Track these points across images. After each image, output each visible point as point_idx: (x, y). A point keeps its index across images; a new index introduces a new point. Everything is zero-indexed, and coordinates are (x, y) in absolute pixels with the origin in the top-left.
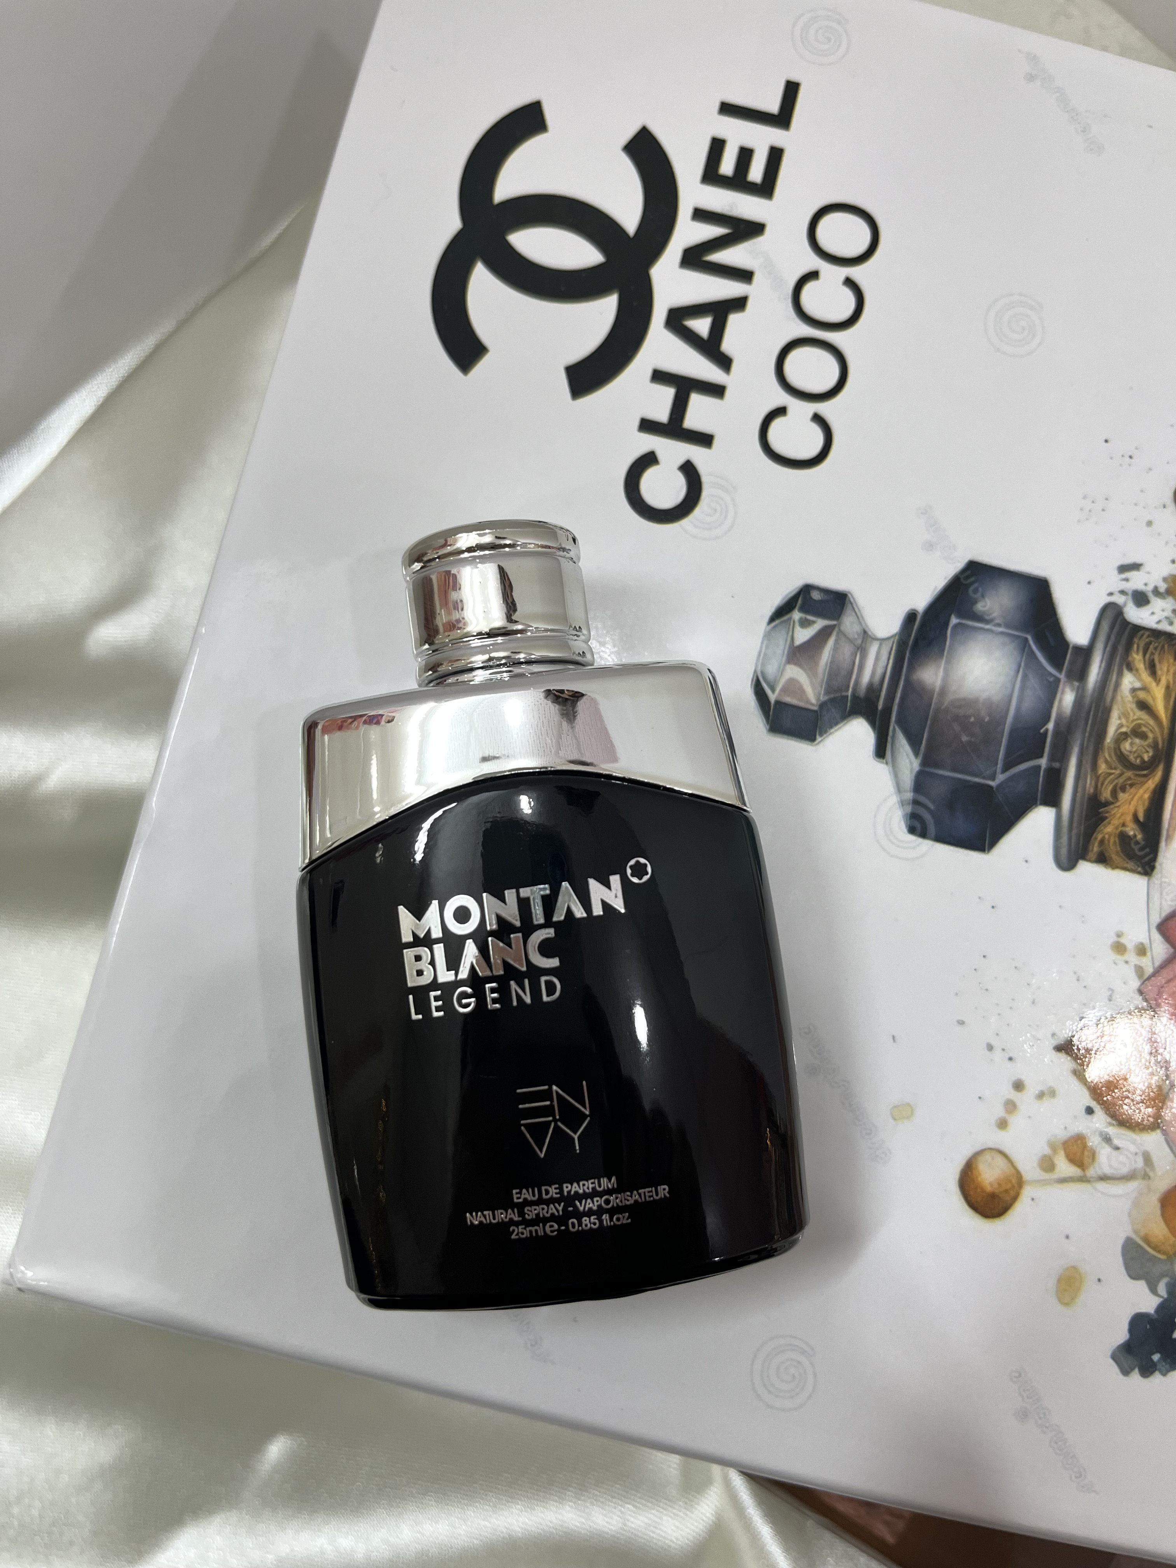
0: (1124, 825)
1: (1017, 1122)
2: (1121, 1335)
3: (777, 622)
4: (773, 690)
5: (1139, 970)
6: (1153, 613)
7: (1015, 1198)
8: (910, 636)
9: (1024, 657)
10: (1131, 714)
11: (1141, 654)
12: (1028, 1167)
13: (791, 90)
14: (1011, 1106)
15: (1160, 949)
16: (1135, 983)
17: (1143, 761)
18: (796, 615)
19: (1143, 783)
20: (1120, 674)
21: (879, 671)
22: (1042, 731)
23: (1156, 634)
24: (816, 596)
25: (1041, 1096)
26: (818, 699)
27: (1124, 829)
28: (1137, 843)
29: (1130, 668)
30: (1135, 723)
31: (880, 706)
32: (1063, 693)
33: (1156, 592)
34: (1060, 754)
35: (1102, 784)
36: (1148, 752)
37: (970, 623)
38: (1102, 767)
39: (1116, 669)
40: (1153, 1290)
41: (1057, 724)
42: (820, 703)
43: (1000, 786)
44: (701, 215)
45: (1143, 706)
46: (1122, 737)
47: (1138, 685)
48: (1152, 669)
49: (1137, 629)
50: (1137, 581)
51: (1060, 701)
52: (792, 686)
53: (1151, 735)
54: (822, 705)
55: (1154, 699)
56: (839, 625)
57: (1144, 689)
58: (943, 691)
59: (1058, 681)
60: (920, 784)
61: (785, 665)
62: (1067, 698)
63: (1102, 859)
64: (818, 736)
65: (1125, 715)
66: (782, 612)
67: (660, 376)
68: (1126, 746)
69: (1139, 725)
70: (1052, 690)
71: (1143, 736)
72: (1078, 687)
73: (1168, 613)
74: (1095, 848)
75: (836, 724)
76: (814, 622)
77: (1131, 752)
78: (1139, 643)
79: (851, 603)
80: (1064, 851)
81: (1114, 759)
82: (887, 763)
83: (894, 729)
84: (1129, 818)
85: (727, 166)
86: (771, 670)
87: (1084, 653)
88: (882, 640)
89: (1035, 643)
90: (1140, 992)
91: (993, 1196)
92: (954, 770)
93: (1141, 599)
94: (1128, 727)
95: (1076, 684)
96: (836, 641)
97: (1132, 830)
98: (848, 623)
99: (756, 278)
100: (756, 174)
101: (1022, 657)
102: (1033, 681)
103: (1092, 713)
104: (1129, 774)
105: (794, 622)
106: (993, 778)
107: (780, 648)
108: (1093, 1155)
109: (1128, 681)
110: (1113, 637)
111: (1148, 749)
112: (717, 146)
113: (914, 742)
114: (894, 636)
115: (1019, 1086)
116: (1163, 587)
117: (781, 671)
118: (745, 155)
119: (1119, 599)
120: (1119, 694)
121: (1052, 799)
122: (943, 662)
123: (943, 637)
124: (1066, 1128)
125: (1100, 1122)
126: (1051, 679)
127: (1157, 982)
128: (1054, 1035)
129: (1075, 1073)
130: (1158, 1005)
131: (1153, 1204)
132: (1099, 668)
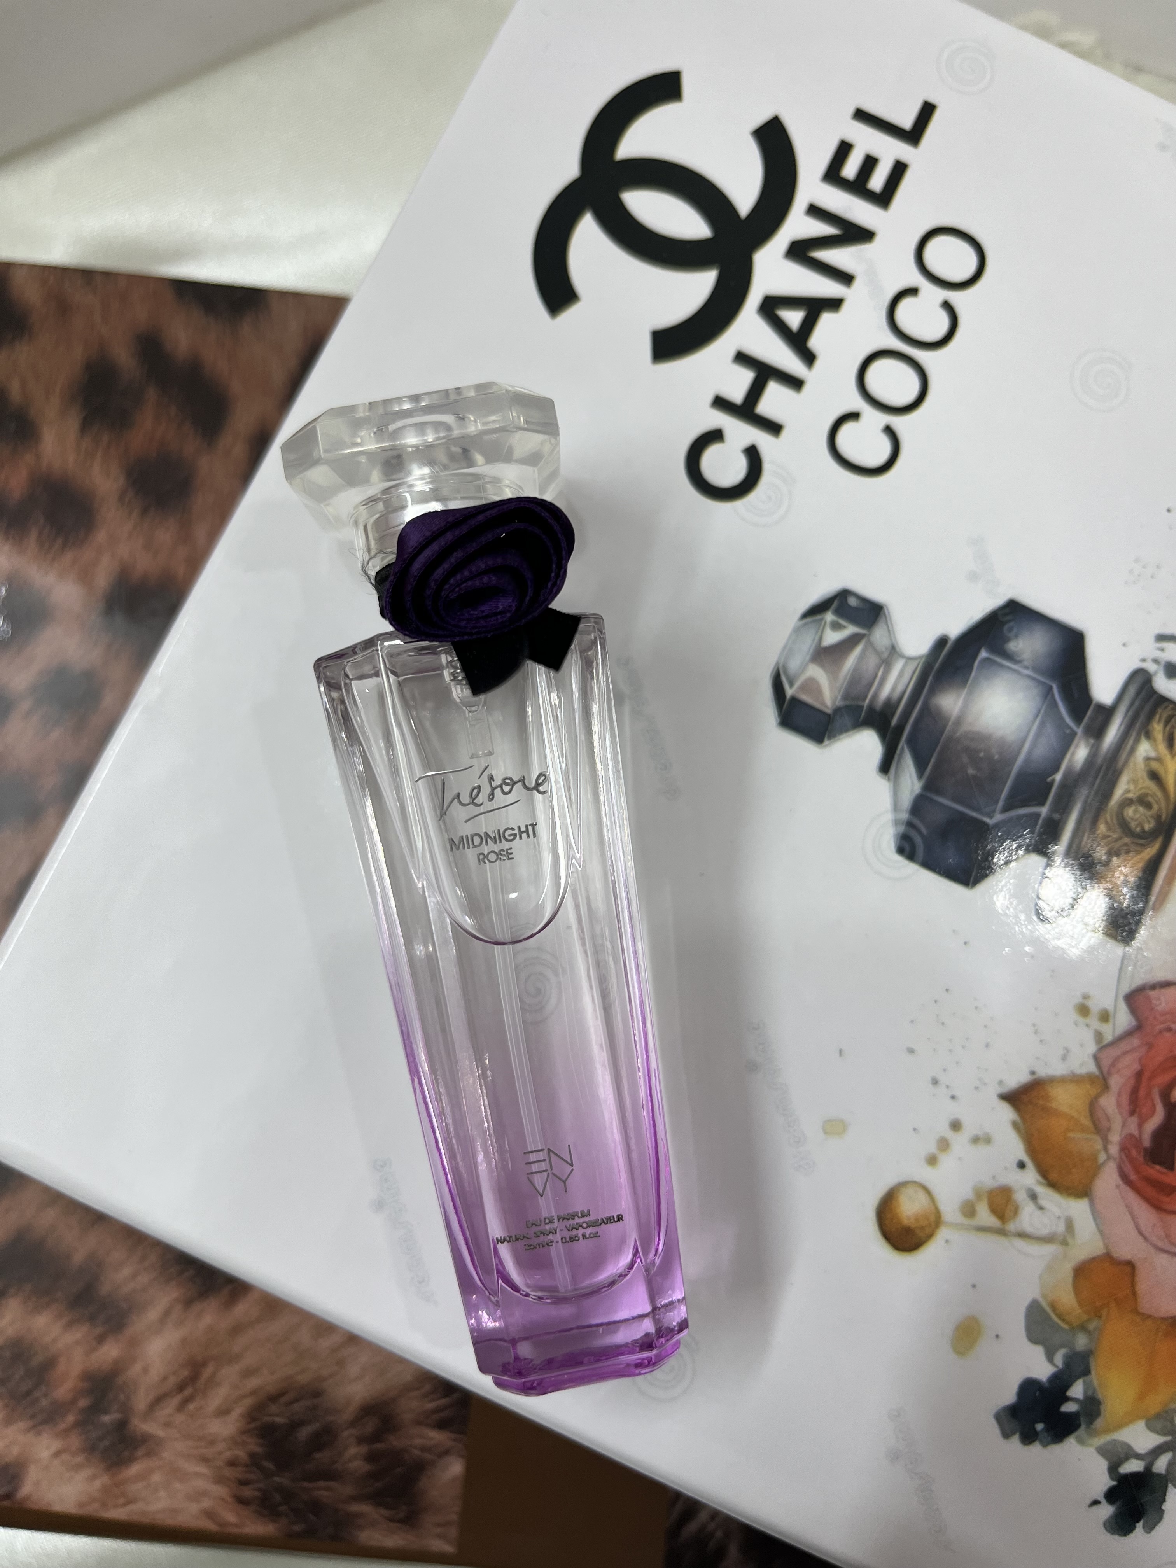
1: (947, 1161)
2: (1009, 1396)
3: (809, 620)
4: (791, 684)
5: (1099, 1036)
7: (930, 1236)
8: (937, 659)
9: (1045, 705)
10: (1141, 781)
11: (1162, 725)
12: (949, 1209)
13: (927, 111)
14: (944, 1144)
15: (1123, 1019)
16: (1091, 1048)
17: (1143, 831)
18: (829, 617)
19: (1138, 852)
20: (1137, 741)
21: (900, 689)
22: (1049, 780)
24: (852, 602)
25: (976, 1140)
26: (834, 703)
29: (1148, 736)
30: (1143, 791)
31: (894, 722)
32: (1077, 747)
34: (1063, 806)
35: (1098, 844)
36: (1149, 822)
37: (999, 660)
38: (1102, 828)
39: (1134, 735)
40: (1050, 1357)
41: (1065, 777)
42: (834, 707)
43: (996, 825)
44: (814, 211)
45: (1154, 776)
46: (1127, 802)
47: (1153, 754)
48: (1170, 742)
49: (1163, 700)
50: (1172, 653)
51: (1073, 754)
52: (811, 685)
53: (1156, 807)
54: (837, 710)
55: (1166, 772)
56: (869, 635)
57: (1159, 759)
58: (959, 721)
59: (1074, 734)
60: (918, 807)
61: (807, 664)
62: (1080, 753)
64: (826, 739)
65: (1134, 781)
66: (816, 610)
67: (742, 358)
68: (1130, 812)
69: (1146, 795)
70: (1067, 742)
71: (1148, 806)
72: (1093, 745)
75: (847, 731)
76: (844, 627)
77: (1132, 819)
78: (1162, 713)
79: (885, 617)
81: (1115, 821)
82: (889, 780)
83: (903, 748)
84: (1119, 882)
85: (850, 170)
86: (794, 665)
87: (1106, 713)
88: (910, 659)
89: (1059, 692)
90: (1096, 1058)
91: (908, 1231)
92: (955, 800)
93: (1172, 671)
94: (1134, 794)
95: (1092, 741)
96: (864, 651)
98: (879, 635)
99: (857, 283)
100: (877, 182)
101: (1043, 704)
102: (1050, 730)
103: (1102, 773)
104: (1127, 840)
105: (825, 623)
106: (990, 815)
107: (807, 644)
108: (1016, 1211)
109: (1144, 749)
110: (1137, 703)
111: (1150, 819)
112: (844, 149)
113: (921, 765)
114: (920, 657)
115: (956, 1126)
117: (803, 668)
118: (870, 163)
119: (1151, 667)
120: (1132, 759)
121: (1045, 849)
122: (965, 692)
123: (970, 668)
124: (994, 1177)
125: (1030, 1178)
126: (1068, 731)
127: (1114, 1052)
128: (1001, 1083)
129: (1015, 1125)
130: (1109, 1073)
131: (1067, 1270)
132: (1118, 730)
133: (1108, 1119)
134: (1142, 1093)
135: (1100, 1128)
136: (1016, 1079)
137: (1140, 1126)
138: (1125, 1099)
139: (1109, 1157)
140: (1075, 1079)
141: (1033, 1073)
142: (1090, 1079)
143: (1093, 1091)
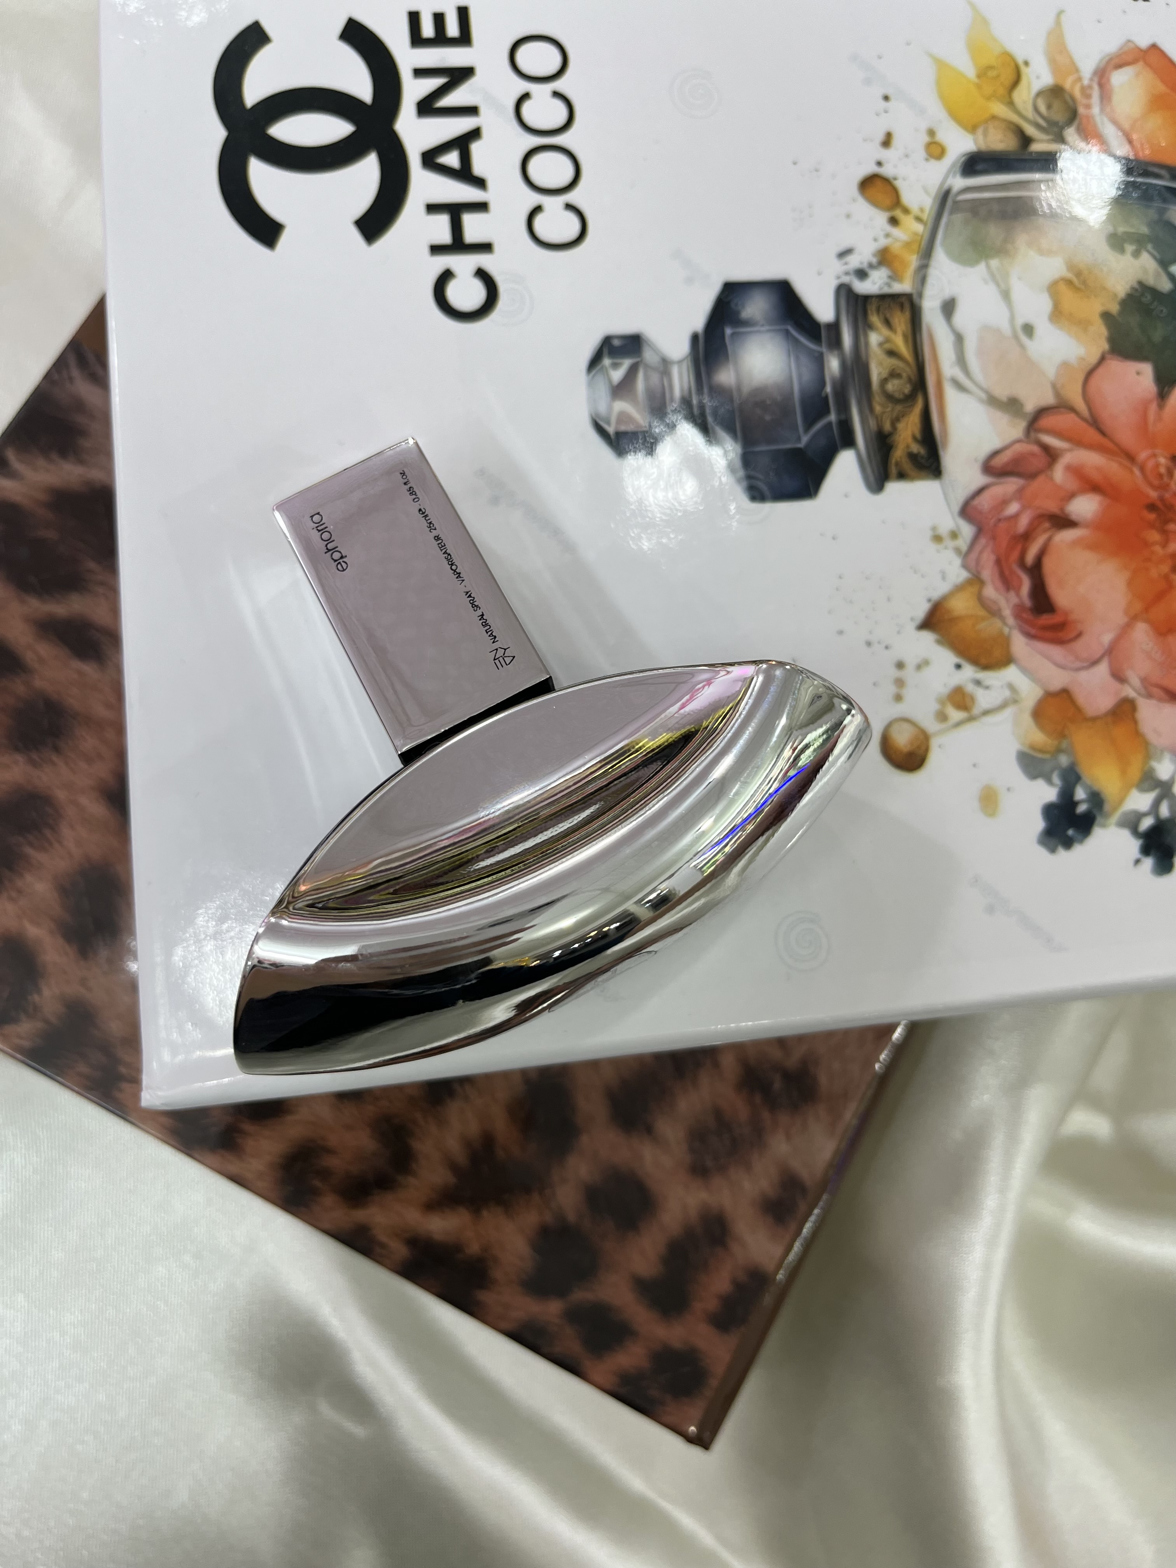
0: (908, 447)
1: (909, 693)
2: (1039, 824)
3: (594, 372)
4: (609, 423)
5: (957, 550)
6: (874, 283)
7: (927, 750)
8: (699, 352)
10: (884, 361)
11: (876, 316)
12: (930, 724)
14: (900, 683)
15: (967, 530)
16: (957, 561)
17: (905, 395)
18: (607, 361)
19: (911, 412)
20: (866, 336)
21: (686, 386)
22: (823, 394)
23: (882, 297)
24: (616, 343)
25: (919, 667)
26: (646, 421)
27: (910, 450)
28: (922, 457)
29: (871, 328)
30: (890, 368)
31: (695, 407)
32: (828, 361)
33: (871, 266)
34: (843, 407)
35: (882, 420)
37: (741, 330)
38: (878, 408)
39: (861, 332)
40: (1049, 781)
41: (833, 386)
42: (648, 423)
43: (808, 445)
44: (420, 73)
45: (892, 353)
46: (884, 382)
47: (881, 339)
48: (888, 323)
49: (866, 298)
50: (855, 261)
51: (829, 367)
52: (623, 417)
53: (904, 375)
54: (650, 424)
55: (897, 346)
56: (641, 361)
57: (888, 340)
58: (739, 388)
59: (821, 355)
60: (747, 460)
61: (611, 403)
62: (833, 364)
63: (902, 476)
65: (880, 364)
66: (595, 362)
67: (432, 208)
68: (890, 387)
69: (893, 370)
70: (820, 362)
71: (899, 376)
72: (839, 354)
73: (886, 280)
74: (893, 470)
76: (622, 363)
77: (894, 391)
78: (872, 308)
79: (646, 341)
80: (872, 478)
81: (884, 399)
83: (712, 426)
84: (910, 440)
85: (428, 30)
86: (602, 408)
87: (834, 328)
88: (680, 362)
89: (795, 330)
90: (965, 566)
91: (911, 754)
92: (769, 442)
93: (862, 274)
94: (885, 373)
95: (836, 352)
96: (645, 374)
97: (916, 448)
98: (648, 355)
99: (482, 110)
100: (452, 29)
101: (789, 344)
102: (804, 360)
103: (856, 371)
104: (899, 408)
105: (606, 368)
106: (799, 439)
107: (603, 392)
108: (972, 699)
109: (874, 338)
110: (851, 310)
111: (906, 385)
112: (414, 18)
113: (731, 433)
114: (686, 358)
115: (900, 665)
116: (874, 260)
117: (610, 408)
118: (439, 19)
119: (846, 279)
120: (870, 350)
121: (848, 441)
122: (731, 367)
123: (724, 346)
124: (945, 685)
125: (969, 671)
126: (816, 354)
127: (974, 555)
128: (912, 619)
129: (939, 642)
130: (979, 572)
131: (1027, 720)
132: (849, 335)
133: (995, 602)
134: (1007, 573)
135: (994, 612)
136: (921, 610)
137: (1018, 594)
138: (999, 584)
139: (1010, 628)
140: (959, 589)
141: (929, 600)
142: (968, 583)
143: (974, 589)
